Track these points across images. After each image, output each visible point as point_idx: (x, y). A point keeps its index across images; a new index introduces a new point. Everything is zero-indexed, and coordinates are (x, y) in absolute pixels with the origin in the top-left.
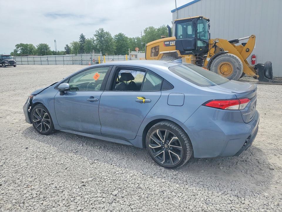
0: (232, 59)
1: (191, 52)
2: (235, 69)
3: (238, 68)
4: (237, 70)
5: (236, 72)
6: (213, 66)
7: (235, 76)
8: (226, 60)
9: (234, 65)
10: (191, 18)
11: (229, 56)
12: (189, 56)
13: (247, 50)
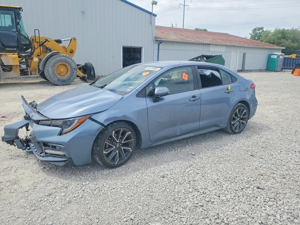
0: (68, 59)
1: (15, 49)
2: (72, 70)
3: (74, 68)
4: (74, 70)
5: (74, 72)
6: (50, 66)
7: (72, 76)
8: (62, 61)
9: (71, 66)
10: (11, 6)
11: (64, 57)
12: (14, 54)
13: (72, 51)
